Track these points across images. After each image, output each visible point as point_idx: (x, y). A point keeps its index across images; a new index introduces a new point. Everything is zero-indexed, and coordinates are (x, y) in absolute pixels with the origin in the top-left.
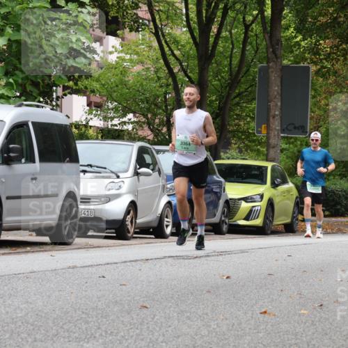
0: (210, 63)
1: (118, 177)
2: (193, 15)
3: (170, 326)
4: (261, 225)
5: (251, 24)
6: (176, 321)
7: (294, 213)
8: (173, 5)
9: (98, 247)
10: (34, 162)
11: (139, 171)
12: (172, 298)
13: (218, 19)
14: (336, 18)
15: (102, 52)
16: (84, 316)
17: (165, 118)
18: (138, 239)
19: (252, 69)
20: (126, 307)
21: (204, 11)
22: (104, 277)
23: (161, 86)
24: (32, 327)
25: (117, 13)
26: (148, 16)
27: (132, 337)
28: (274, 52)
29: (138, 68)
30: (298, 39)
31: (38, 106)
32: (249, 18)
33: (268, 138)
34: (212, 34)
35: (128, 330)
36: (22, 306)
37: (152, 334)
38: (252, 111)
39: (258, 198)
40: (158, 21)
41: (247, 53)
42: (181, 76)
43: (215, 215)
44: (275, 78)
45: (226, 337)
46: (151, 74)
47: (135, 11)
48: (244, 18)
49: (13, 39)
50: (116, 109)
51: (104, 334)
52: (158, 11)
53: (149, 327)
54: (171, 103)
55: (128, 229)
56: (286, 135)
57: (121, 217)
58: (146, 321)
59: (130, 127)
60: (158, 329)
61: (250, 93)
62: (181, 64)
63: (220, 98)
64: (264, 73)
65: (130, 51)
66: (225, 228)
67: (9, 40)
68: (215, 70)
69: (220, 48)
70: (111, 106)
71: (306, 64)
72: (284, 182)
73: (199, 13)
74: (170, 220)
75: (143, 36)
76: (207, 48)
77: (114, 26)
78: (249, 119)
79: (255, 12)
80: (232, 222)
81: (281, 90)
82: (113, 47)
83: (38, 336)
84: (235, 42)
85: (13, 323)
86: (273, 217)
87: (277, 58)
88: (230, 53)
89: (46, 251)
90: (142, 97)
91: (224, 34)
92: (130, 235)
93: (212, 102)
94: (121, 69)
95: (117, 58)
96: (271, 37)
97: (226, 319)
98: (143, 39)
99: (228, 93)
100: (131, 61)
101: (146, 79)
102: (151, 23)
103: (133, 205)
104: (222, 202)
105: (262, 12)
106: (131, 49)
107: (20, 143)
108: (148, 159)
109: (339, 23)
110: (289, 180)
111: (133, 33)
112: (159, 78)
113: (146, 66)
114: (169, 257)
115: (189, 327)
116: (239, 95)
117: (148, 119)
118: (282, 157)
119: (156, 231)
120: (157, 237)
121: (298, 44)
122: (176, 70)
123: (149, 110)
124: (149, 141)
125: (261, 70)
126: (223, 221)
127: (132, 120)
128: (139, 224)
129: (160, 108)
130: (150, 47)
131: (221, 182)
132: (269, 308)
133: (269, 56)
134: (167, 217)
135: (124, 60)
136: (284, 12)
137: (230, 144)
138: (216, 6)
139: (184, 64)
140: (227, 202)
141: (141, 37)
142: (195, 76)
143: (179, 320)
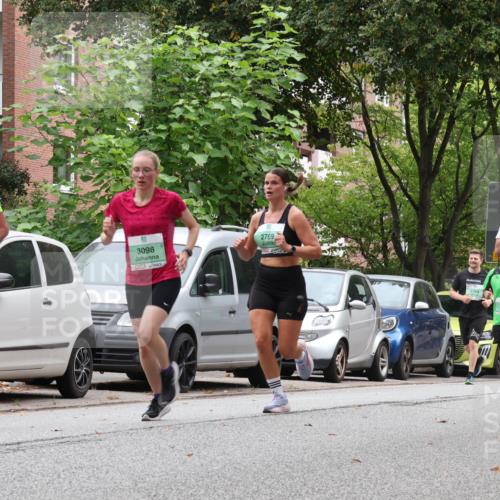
0: (433, 181)
1: (327, 310)
2: (414, 126)
3: (386, 484)
4: (491, 366)
5: (482, 134)
6: (393, 478)
8: (392, 115)
9: (304, 390)
10: (233, 293)
11: (351, 303)
12: (388, 450)
13: (442, 131)
15: (311, 168)
16: (287, 470)
17: (381, 244)
20: (336, 460)
21: (427, 122)
22: (310, 425)
23: (377, 207)
24: (229, 483)
25: (327, 124)
26: (363, 127)
27: (342, 495)
29: (351, 186)
31: (238, 230)
32: (479, 129)
34: (435, 147)
35: (338, 487)
36: (218, 458)
38: (482, 235)
39: (488, 335)
40: (374, 133)
42: (399, 194)
43: (438, 355)
46: (366, 193)
47: (347, 123)
48: (473, 129)
49: (213, 156)
50: (325, 233)
51: (310, 491)
52: (374, 122)
53: (362, 484)
54: (388, 225)
55: (338, 370)
57: (329, 356)
58: (359, 478)
59: (340, 253)
60: (372, 486)
62: (400, 182)
63: (445, 221)
65: (342, 168)
66: (449, 369)
67: (209, 157)
68: (439, 188)
70: (319, 229)
73: (421, 123)
74: (386, 359)
75: (356, 150)
76: (430, 163)
77: (323, 140)
79: (486, 123)
80: (458, 362)
82: (322, 163)
83: (236, 493)
84: (462, 156)
85: (208, 477)
88: (455, 169)
89: (245, 394)
90: (355, 220)
91: (449, 146)
92: (339, 377)
93: (434, 224)
94: (331, 187)
95: (328, 175)
97: (451, 476)
98: (356, 154)
99: (454, 215)
100: (343, 178)
101: (359, 199)
102: (367, 136)
103: (344, 342)
104: (445, 340)
105: (493, 122)
106: (342, 164)
107: (217, 272)
108: (361, 289)
111: (345, 147)
112: (374, 198)
113: (360, 184)
114: (385, 403)
115: (409, 484)
116: (466, 216)
117: (361, 244)
119: (369, 372)
120: (370, 380)
122: (394, 189)
123: (362, 234)
124: (362, 270)
126: (448, 362)
127: (343, 245)
128: (350, 364)
129: (375, 231)
130: (365, 162)
131: (444, 317)
134: (382, 357)
135: (334, 177)
138: (441, 116)
139: (404, 181)
140: (452, 340)
141: (354, 150)
142: (415, 196)
143: (396, 476)
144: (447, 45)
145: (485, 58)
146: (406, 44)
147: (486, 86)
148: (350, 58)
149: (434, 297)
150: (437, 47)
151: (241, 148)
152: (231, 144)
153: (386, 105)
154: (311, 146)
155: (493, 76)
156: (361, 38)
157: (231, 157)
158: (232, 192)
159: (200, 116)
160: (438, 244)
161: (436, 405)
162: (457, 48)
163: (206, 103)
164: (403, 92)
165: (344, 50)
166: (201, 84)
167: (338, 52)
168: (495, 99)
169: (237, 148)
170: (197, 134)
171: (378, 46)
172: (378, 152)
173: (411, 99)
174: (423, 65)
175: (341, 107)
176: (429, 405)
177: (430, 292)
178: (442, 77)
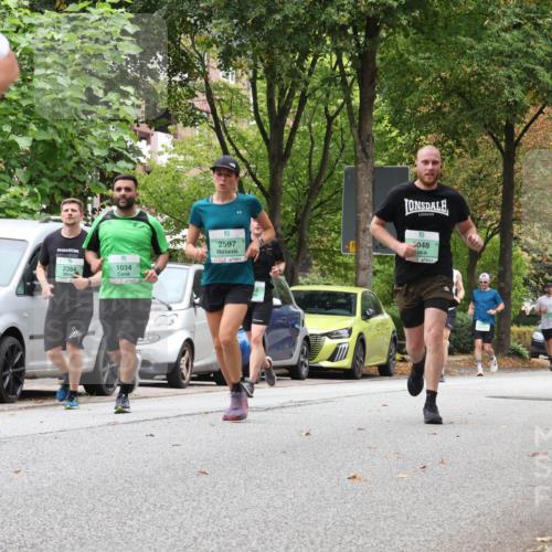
0: (285, 165)
1: (170, 309)
2: (263, 106)
3: (235, 497)
4: (349, 367)
5: (337, 113)
6: (243, 491)
7: (390, 351)
8: (238, 93)
9: (146, 397)
11: (195, 301)
13: (293, 111)
14: (439, 108)
15: (150, 152)
16: (126, 485)
18: (195, 387)
19: (336, 172)
20: (180, 473)
21: (276, 101)
22: (152, 435)
24: (62, 501)
26: (207, 107)
27: (187, 510)
28: (364, 150)
29: (195, 172)
30: (394, 134)
32: (333, 109)
33: (357, 258)
34: (286, 128)
35: (182, 503)
36: (49, 474)
37: (214, 507)
38: (337, 224)
39: (345, 333)
40: (218, 113)
41: (330, 151)
42: (248, 180)
43: (292, 355)
44: (365, 182)
45: (306, 509)
47: (190, 101)
48: (326, 109)
49: (38, 138)
50: (167, 224)
51: (152, 507)
52: (219, 100)
53: (208, 498)
55: (182, 375)
56: (379, 254)
57: (174, 360)
58: (205, 491)
60: (220, 500)
61: (335, 200)
62: (248, 167)
63: (298, 209)
64: (352, 176)
65: (184, 151)
66: (304, 371)
67: (34, 140)
68: (291, 173)
69: (296, 146)
71: (403, 166)
72: (378, 312)
73: (270, 102)
75: (200, 131)
76: (280, 146)
77: (164, 121)
78: (333, 234)
79: (340, 101)
80: (313, 363)
81: (373, 197)
82: (163, 146)
83: (69, 512)
84: (315, 138)
85: (38, 496)
86: (364, 357)
87: (367, 157)
88: (308, 152)
91: (302, 128)
92: (185, 382)
93: (286, 213)
94: (173, 173)
95: (169, 159)
96: (359, 132)
97: (306, 486)
98: (200, 136)
99: (308, 202)
100: (185, 163)
101: (204, 186)
102: (211, 116)
103: (189, 343)
104: (300, 339)
105: (348, 100)
106: (185, 148)
109: (444, 113)
110: (384, 310)
111: (188, 128)
113: (205, 170)
115: (260, 497)
116: (321, 203)
118: (375, 280)
119: (217, 376)
120: (219, 384)
121: (393, 140)
125: (347, 173)
126: (302, 362)
128: (197, 367)
130: (210, 145)
131: (298, 314)
132: (359, 471)
133: (358, 154)
135: (176, 162)
136: (376, 101)
137: (310, 265)
138: (292, 94)
139: (252, 166)
140: (307, 339)
141: (197, 132)
142: (265, 182)
143: (246, 489)
144: (297, 16)
145: (337, 31)
146: (252, 15)
147: (339, 62)
148: (192, 30)
149: (287, 292)
150: (286, 17)
151: (70, 130)
152: (59, 126)
153: (231, 82)
154: (150, 128)
155: (347, 51)
156: (203, 8)
157: (60, 141)
158: (61, 180)
159: (22, 94)
160: (291, 235)
161: (289, 409)
162: (308, 20)
163: (30, 81)
164: (250, 67)
165: (184, 20)
166: (24, 59)
167: (178, 23)
168: (349, 75)
169: (66, 130)
170: (20, 115)
171: (222, 16)
172: (224, 134)
173: (259, 76)
174: (271, 38)
175: (182, 84)
176: (283, 410)
177: (282, 288)
178: (293, 52)
